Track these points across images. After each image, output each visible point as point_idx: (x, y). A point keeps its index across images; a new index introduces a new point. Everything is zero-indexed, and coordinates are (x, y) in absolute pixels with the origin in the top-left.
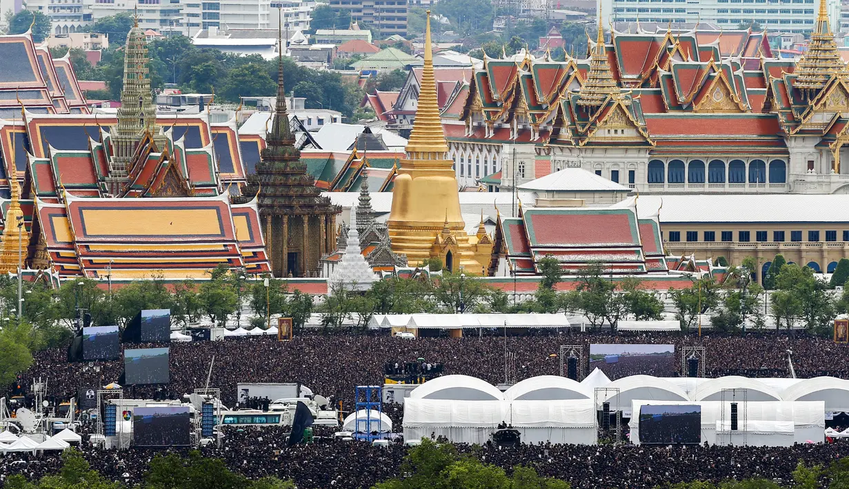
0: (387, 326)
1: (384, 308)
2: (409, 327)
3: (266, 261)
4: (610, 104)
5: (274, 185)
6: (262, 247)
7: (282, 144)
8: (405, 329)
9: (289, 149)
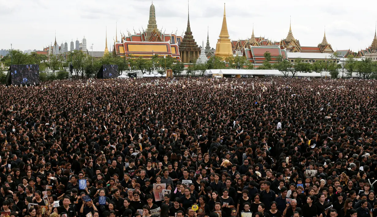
0: (211, 74)
1: (210, 67)
2: (219, 74)
3: (180, 59)
4: (255, 43)
5: (186, 44)
6: (179, 56)
7: (189, 34)
8: (218, 75)
9: (190, 35)
